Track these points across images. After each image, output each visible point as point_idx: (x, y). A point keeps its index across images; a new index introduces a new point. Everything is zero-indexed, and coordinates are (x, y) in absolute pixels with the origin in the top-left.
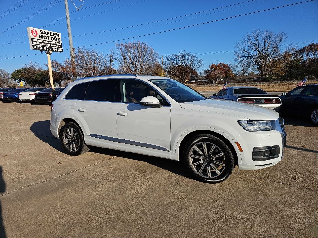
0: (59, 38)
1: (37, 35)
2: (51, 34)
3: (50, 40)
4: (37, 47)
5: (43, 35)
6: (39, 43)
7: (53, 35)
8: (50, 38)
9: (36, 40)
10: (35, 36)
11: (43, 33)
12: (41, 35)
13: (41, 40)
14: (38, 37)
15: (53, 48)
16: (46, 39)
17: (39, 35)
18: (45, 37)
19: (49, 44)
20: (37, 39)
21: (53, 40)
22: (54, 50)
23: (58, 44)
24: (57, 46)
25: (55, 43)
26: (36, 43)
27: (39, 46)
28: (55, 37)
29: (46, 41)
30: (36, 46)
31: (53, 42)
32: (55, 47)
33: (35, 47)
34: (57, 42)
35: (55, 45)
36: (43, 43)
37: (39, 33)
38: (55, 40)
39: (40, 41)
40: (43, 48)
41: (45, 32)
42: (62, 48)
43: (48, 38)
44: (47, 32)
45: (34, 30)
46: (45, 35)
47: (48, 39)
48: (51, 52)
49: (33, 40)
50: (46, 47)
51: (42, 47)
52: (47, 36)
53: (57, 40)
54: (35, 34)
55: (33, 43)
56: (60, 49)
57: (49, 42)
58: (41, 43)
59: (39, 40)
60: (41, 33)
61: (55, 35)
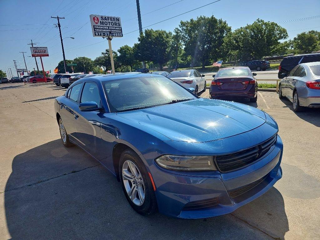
0: (119, 22)
2: (111, 19)
3: (111, 26)
5: (104, 21)
6: (100, 30)
7: (113, 20)
8: (110, 23)
9: (98, 27)
10: (97, 23)
11: (104, 19)
12: (102, 21)
13: (102, 26)
14: (99, 24)
18: (106, 23)
22: (114, 35)
23: (118, 29)
24: (117, 31)
25: (115, 28)
26: (97, 30)
27: (101, 33)
28: (115, 22)
29: (107, 27)
30: (98, 33)
32: (115, 32)
35: (115, 30)
36: (104, 29)
37: (100, 20)
38: (115, 25)
39: (101, 28)
40: (104, 35)
41: (105, 17)
42: (122, 32)
43: (108, 23)
44: (108, 18)
45: (95, 17)
47: (108, 25)
48: (110, 37)
49: (95, 26)
50: (107, 33)
51: (104, 33)
52: (107, 21)
53: (117, 24)
54: (97, 21)
55: (95, 31)
56: (120, 34)
57: (110, 28)
59: (100, 26)
60: (102, 19)
61: (115, 20)
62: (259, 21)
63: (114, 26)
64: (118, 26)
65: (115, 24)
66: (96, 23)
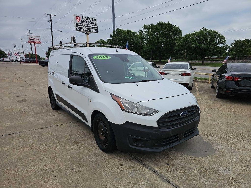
0: (96, 22)
1: (80, 20)
2: (90, 19)
3: (89, 24)
4: (79, 30)
5: (84, 20)
6: (81, 26)
7: (91, 20)
8: (89, 22)
11: (84, 18)
12: (83, 20)
13: (83, 24)
14: (80, 22)
15: (91, 30)
16: (86, 23)
17: (82, 20)
18: (86, 22)
19: (88, 27)
20: (80, 24)
21: (91, 24)
23: (95, 26)
25: (93, 26)
26: (79, 26)
27: (81, 29)
28: (93, 21)
29: (86, 24)
31: (91, 25)
33: (78, 29)
34: (94, 25)
35: (93, 27)
36: (84, 26)
41: (85, 17)
42: (97, 29)
43: (87, 22)
44: (87, 18)
45: (78, 16)
46: (86, 20)
47: (87, 23)
48: (88, 32)
49: (77, 24)
50: (86, 29)
51: (83, 29)
52: (87, 20)
53: (94, 23)
55: (76, 27)
56: (96, 31)
58: (83, 26)
59: (81, 24)
60: (83, 19)
61: (93, 20)
62: (204, 29)
63: (92, 24)
64: (95, 25)
65: (93, 23)
66: (78, 21)
